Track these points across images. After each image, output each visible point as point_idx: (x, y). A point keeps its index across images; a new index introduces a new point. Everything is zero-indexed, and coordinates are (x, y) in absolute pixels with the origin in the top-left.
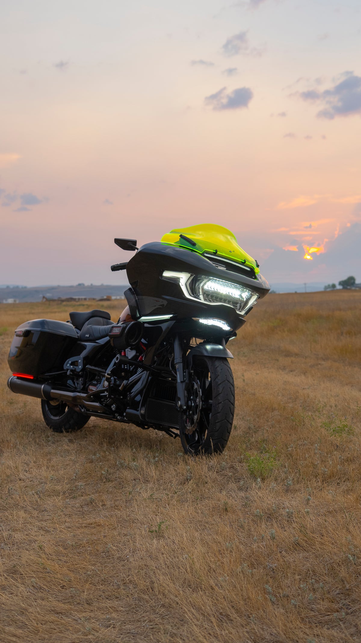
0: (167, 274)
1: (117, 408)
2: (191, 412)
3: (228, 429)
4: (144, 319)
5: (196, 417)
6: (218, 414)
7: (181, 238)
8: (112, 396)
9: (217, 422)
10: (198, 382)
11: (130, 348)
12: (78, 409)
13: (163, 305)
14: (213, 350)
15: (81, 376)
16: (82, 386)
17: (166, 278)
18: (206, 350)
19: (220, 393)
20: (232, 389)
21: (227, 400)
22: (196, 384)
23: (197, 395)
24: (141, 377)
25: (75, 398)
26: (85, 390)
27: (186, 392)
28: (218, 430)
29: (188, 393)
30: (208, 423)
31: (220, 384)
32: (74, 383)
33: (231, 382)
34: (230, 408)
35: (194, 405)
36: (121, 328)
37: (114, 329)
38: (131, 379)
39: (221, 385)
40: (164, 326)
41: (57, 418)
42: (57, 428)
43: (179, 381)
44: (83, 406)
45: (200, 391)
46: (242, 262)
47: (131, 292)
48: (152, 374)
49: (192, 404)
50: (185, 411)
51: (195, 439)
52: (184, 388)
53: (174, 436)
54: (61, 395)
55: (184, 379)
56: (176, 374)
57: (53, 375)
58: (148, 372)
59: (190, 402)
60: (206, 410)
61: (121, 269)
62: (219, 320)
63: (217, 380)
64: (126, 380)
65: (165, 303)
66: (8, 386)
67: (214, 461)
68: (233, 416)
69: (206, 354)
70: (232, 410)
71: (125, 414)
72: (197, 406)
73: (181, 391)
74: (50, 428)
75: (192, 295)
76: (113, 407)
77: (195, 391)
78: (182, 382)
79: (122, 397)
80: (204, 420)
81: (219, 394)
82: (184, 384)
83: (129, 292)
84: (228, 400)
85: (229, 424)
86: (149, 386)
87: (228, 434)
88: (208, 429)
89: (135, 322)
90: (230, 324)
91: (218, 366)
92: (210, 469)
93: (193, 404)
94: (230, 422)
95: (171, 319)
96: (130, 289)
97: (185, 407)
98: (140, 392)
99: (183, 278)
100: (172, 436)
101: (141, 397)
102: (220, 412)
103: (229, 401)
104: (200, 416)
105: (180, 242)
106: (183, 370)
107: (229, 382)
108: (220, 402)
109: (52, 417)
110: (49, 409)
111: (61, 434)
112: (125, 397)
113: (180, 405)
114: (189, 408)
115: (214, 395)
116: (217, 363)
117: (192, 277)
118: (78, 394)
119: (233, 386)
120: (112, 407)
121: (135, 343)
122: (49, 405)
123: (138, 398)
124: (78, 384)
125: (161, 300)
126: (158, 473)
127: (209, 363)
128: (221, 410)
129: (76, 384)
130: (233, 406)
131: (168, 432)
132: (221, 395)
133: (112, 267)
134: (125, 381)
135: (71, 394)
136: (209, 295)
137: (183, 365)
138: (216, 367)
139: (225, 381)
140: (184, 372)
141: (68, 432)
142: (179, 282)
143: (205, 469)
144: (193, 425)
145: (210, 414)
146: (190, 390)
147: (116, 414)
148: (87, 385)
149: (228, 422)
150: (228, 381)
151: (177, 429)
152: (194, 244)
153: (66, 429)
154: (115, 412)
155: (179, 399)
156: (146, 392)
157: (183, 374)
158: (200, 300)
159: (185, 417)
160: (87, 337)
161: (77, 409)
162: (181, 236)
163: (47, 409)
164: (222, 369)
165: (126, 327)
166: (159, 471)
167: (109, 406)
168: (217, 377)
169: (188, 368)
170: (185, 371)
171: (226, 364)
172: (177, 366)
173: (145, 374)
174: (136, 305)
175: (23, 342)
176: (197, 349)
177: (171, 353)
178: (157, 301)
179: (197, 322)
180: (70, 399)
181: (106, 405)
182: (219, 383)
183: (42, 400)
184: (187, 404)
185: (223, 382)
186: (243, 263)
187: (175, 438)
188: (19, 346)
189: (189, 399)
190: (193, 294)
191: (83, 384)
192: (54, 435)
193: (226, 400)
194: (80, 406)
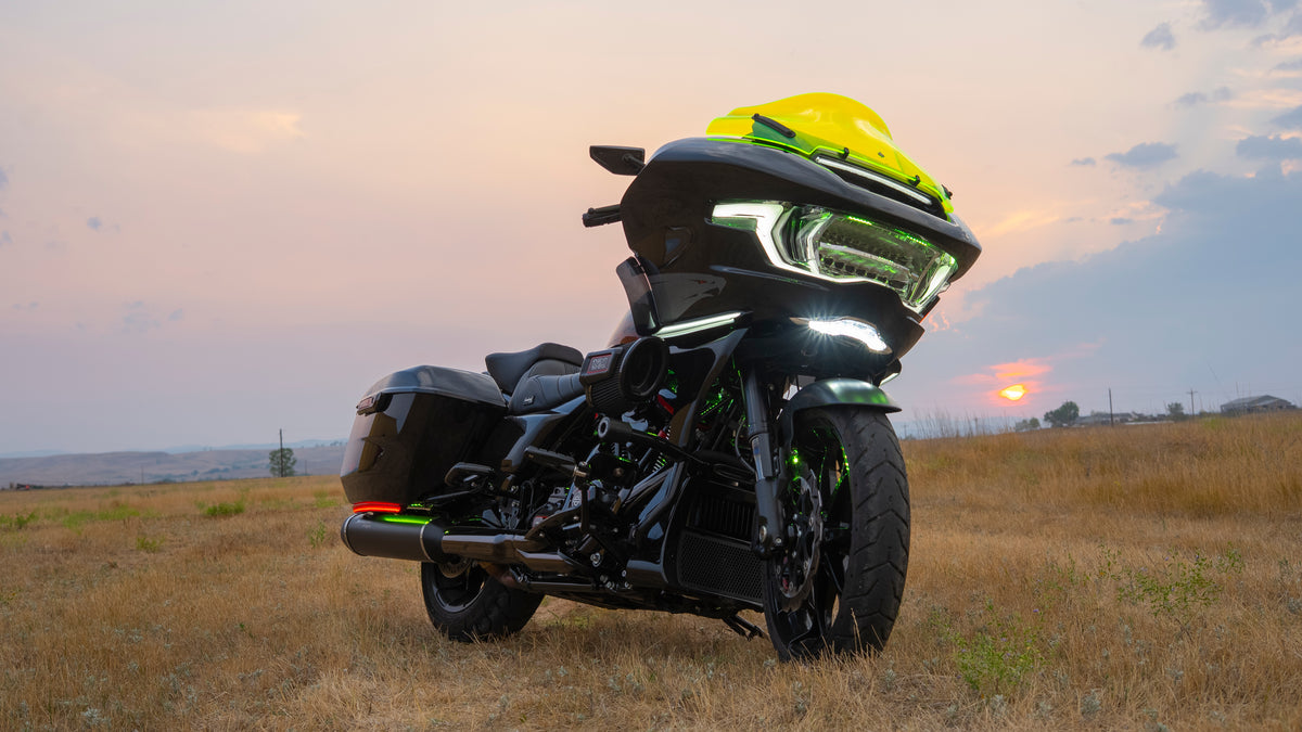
0: (724, 212)
1: (604, 560)
2: (795, 554)
3: (894, 589)
4: (667, 332)
5: (808, 564)
6: (869, 549)
7: (758, 124)
8: (593, 527)
9: (866, 571)
10: (811, 476)
11: (632, 413)
12: (510, 578)
13: (715, 291)
14: (848, 392)
15: (515, 496)
16: (518, 521)
17: (720, 219)
18: (830, 392)
19: (872, 495)
20: (903, 484)
21: (890, 513)
22: (807, 480)
23: (809, 508)
24: (661, 484)
25: (499, 547)
26: (523, 527)
27: (780, 503)
28: (870, 590)
29: (785, 507)
30: (842, 580)
31: (872, 470)
32: (498, 516)
33: (900, 466)
34: (899, 532)
35: (803, 534)
36: (611, 356)
37: (595, 360)
38: (638, 488)
39: (872, 474)
40: (718, 346)
41: (460, 608)
42: (459, 632)
43: (761, 475)
44: (522, 567)
45: (816, 497)
46: (910, 181)
47: (634, 269)
48: (690, 469)
49: (796, 532)
50: (777, 555)
51: (805, 627)
52: (775, 494)
53: (748, 632)
54: (467, 544)
55: (774, 471)
56: (753, 465)
57: (446, 499)
58: (681, 464)
59: (790, 528)
60: (835, 547)
61: (609, 221)
62: (858, 323)
63: (862, 462)
64: (626, 488)
65: (721, 283)
66: (344, 541)
67: (863, 666)
68: (907, 554)
69: (828, 401)
70: (904, 538)
71: (624, 574)
72: (810, 537)
73: (766, 501)
74: (443, 631)
75: (788, 260)
76: (596, 559)
77: (803, 500)
78: (768, 479)
79: (616, 530)
80: (830, 573)
81: (870, 497)
82: (775, 485)
83: (628, 270)
84: (893, 510)
85: (899, 577)
86: (683, 501)
87: (896, 601)
88: (840, 595)
89: (646, 338)
90: (884, 332)
91: (863, 429)
92: (855, 686)
93: (800, 533)
94: (901, 568)
95: (738, 324)
96: (631, 261)
97: (779, 541)
98: (661, 517)
99: (765, 218)
100: (744, 634)
101: (664, 531)
102: (873, 543)
103: (897, 514)
104: (820, 565)
105: (756, 132)
106: (772, 450)
107: (895, 466)
108: (872, 516)
109: (448, 608)
110: (440, 590)
111: (469, 646)
112: (625, 532)
113: (767, 537)
114: (790, 543)
115: (855, 499)
116: (861, 421)
117: (788, 214)
118: (508, 537)
119: (904, 477)
120: (593, 557)
121: (648, 392)
122: (439, 579)
123: (656, 532)
124: (507, 515)
125: (709, 278)
126: (716, 701)
127: (839, 424)
128: (877, 537)
129: (504, 517)
130: (905, 528)
131: (734, 623)
132: (876, 498)
133: (584, 216)
134: (623, 490)
135: (491, 539)
136: (832, 260)
137: (770, 436)
138: (857, 430)
139: (882, 463)
140: (773, 455)
141: (486, 640)
142: (756, 226)
143: (844, 686)
144: (801, 587)
145: (843, 557)
146: (791, 500)
147: (602, 578)
148: (530, 515)
149: (897, 568)
150: (890, 463)
151: (758, 609)
152: (790, 134)
153: (480, 633)
154: (600, 570)
155: (764, 521)
156: (678, 515)
157: (772, 459)
158: (809, 270)
159: (778, 570)
160: (529, 404)
161: (506, 580)
162: (756, 117)
163: (435, 590)
164: (873, 436)
165: (624, 352)
166: (720, 697)
167: (584, 558)
168: (862, 455)
169: (781, 444)
170: (776, 451)
171: (882, 424)
172: (755, 442)
173: (673, 473)
174: (647, 302)
175: (376, 427)
176: (806, 395)
177: (737, 418)
178: (699, 282)
179: (802, 327)
180: (491, 551)
181: (577, 555)
182: (869, 468)
183: (424, 566)
184: (784, 533)
185: (878, 466)
186: (913, 184)
187: (751, 636)
188: (367, 435)
189: (788, 521)
190: (791, 256)
191: (518, 516)
192: (452, 646)
193: (888, 510)
194: (514, 567)
